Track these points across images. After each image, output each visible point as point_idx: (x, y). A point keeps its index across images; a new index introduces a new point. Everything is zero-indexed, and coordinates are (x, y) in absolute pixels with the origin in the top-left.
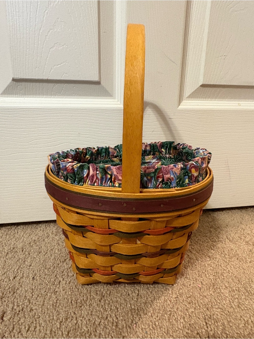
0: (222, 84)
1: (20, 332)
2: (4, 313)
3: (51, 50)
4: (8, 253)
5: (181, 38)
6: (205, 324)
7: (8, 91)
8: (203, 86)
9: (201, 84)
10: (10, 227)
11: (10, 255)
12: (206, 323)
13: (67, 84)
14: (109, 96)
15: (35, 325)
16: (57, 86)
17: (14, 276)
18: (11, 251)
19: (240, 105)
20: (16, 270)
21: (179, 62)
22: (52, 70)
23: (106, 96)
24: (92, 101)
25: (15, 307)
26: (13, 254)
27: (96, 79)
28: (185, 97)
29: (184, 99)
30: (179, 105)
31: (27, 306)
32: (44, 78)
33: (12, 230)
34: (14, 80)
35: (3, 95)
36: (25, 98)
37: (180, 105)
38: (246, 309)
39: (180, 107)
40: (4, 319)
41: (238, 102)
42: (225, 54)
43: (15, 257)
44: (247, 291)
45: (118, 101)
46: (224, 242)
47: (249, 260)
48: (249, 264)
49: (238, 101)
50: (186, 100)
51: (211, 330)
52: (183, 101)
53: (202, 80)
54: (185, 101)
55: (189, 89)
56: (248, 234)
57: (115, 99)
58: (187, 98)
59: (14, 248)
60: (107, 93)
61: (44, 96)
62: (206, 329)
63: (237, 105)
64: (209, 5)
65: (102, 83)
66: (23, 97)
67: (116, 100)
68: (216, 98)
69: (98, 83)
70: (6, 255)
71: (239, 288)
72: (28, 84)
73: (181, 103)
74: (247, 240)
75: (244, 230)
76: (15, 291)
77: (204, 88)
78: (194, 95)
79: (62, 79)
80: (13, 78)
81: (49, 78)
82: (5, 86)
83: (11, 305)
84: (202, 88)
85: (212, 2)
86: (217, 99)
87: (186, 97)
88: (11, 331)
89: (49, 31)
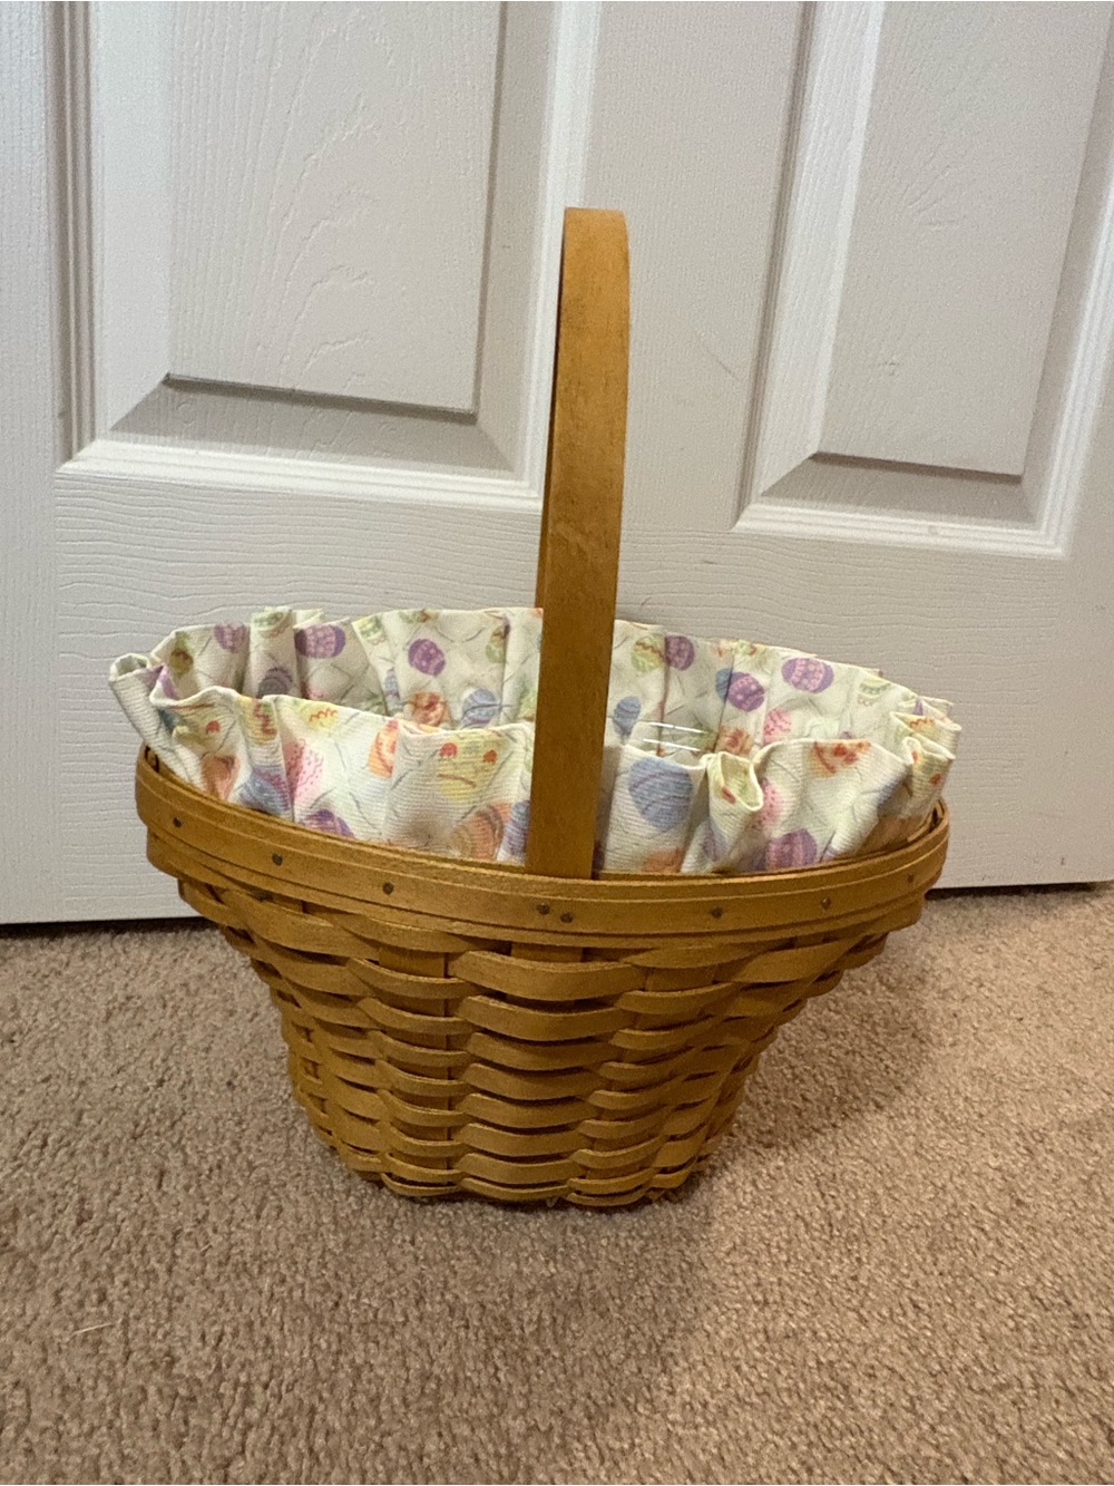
0: (881, 457)
3: (316, 290)
6: (817, 1194)
7: (137, 422)
8: (819, 458)
9: (812, 450)
11: (120, 1018)
12: (823, 1195)
13: (358, 414)
16: (323, 418)
17: (159, 1077)
18: (123, 1007)
19: (936, 534)
20: (158, 1061)
21: (746, 372)
22: (313, 360)
23: (490, 467)
24: (441, 481)
26: (129, 1014)
27: (463, 404)
28: (758, 490)
29: (753, 497)
30: (738, 517)
32: (278, 385)
34: (170, 381)
35: (121, 435)
36: (199, 451)
37: (742, 516)
38: (938, 1158)
39: (739, 524)
41: (930, 523)
42: (893, 359)
43: (140, 1025)
44: (943, 1117)
45: (531, 487)
46: (869, 992)
47: (950, 1039)
48: (949, 1050)
49: (928, 520)
50: (762, 503)
51: (838, 1208)
52: (752, 506)
53: (817, 440)
54: (758, 506)
55: (774, 463)
56: (948, 969)
57: (519, 478)
58: (763, 495)
59: (128, 998)
60: (495, 459)
62: (823, 1205)
63: (926, 531)
65: (481, 417)
66: (193, 446)
67: (525, 484)
68: (858, 503)
69: (467, 419)
71: (917, 1109)
72: (219, 401)
73: (745, 512)
74: (943, 986)
75: (934, 959)
76: (176, 1117)
77: (823, 467)
78: (787, 488)
79: (346, 393)
80: (168, 375)
81: (297, 388)
83: (177, 1156)
84: (815, 464)
86: (860, 508)
87: (762, 491)
89: (316, 225)
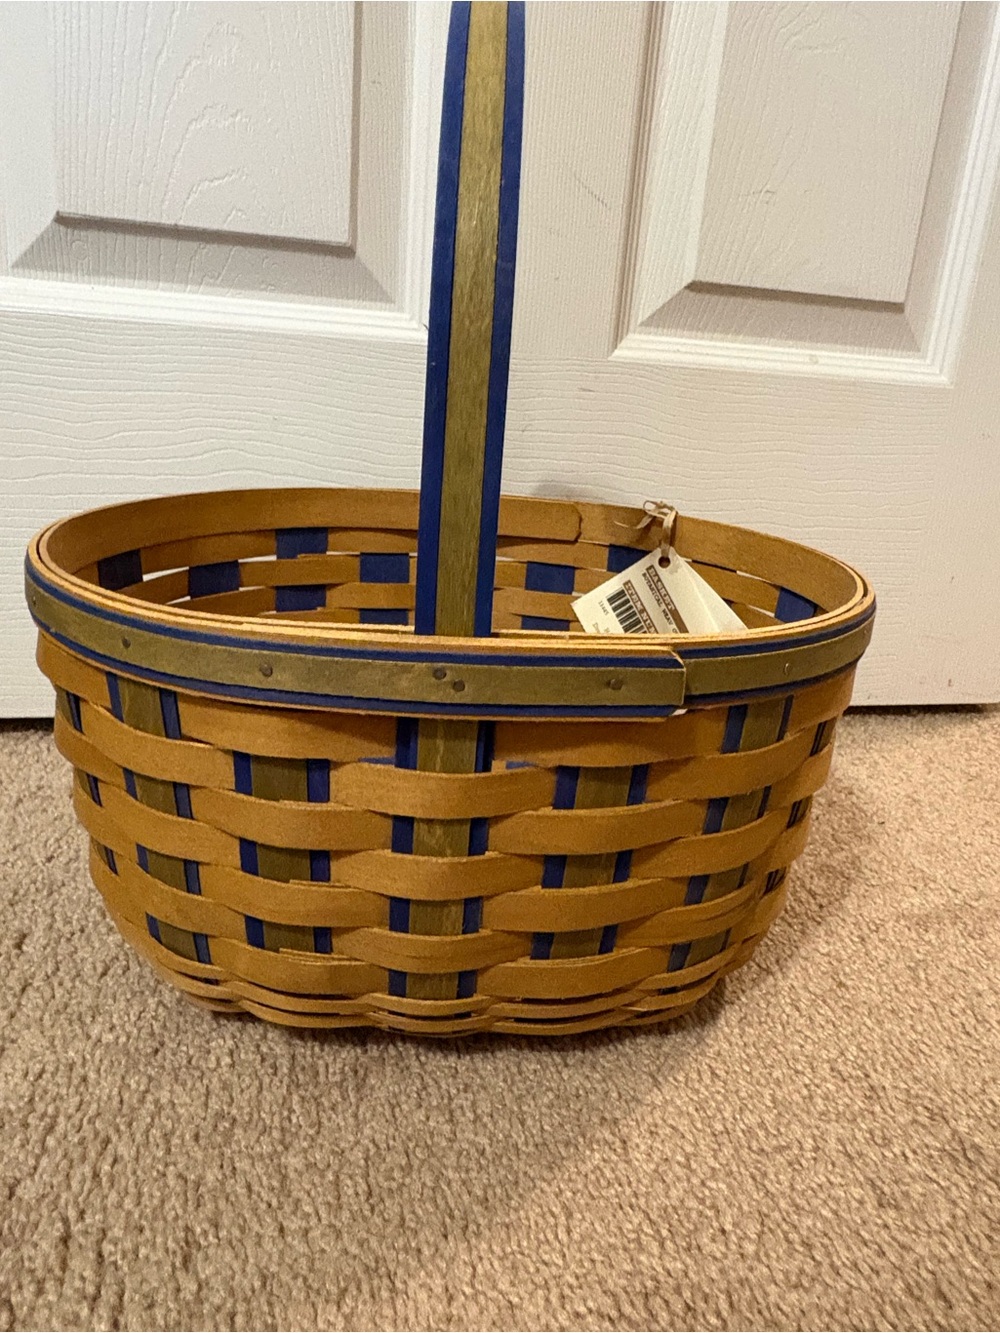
0: (758, 286)
1: (78, 975)
2: (24, 936)
3: (192, 128)
4: (20, 800)
5: (628, 122)
7: (36, 259)
8: (695, 287)
9: (689, 281)
10: (20, 734)
11: (28, 805)
13: (242, 248)
14: (381, 300)
15: (124, 963)
16: (207, 253)
17: (49, 854)
18: (33, 795)
19: (816, 363)
20: (52, 841)
21: (619, 202)
22: (194, 196)
23: (371, 300)
24: (328, 313)
25: (59, 924)
26: (37, 801)
27: (339, 236)
28: (636, 321)
29: (632, 327)
30: (615, 346)
31: (96, 924)
32: (163, 221)
33: (28, 742)
34: (61, 219)
35: (21, 271)
36: (96, 287)
37: (619, 346)
39: (617, 352)
40: (24, 948)
41: (811, 352)
42: (768, 186)
43: (45, 810)
49: (809, 349)
50: (640, 333)
52: (631, 336)
53: (693, 268)
54: (637, 336)
55: (651, 293)
57: (400, 310)
58: (642, 324)
59: (40, 788)
60: (376, 291)
61: (161, 284)
63: (807, 359)
64: (722, 20)
65: (360, 251)
66: (90, 283)
67: (406, 316)
68: (738, 332)
69: (345, 252)
70: (17, 805)
72: (109, 238)
73: (623, 342)
76: (55, 887)
77: (699, 296)
78: (666, 317)
79: (226, 227)
80: (58, 213)
81: (181, 223)
82: (30, 239)
83: (46, 921)
84: (692, 294)
85: (733, 6)
86: (739, 338)
87: (639, 322)
88: (50, 972)
89: (188, 64)
